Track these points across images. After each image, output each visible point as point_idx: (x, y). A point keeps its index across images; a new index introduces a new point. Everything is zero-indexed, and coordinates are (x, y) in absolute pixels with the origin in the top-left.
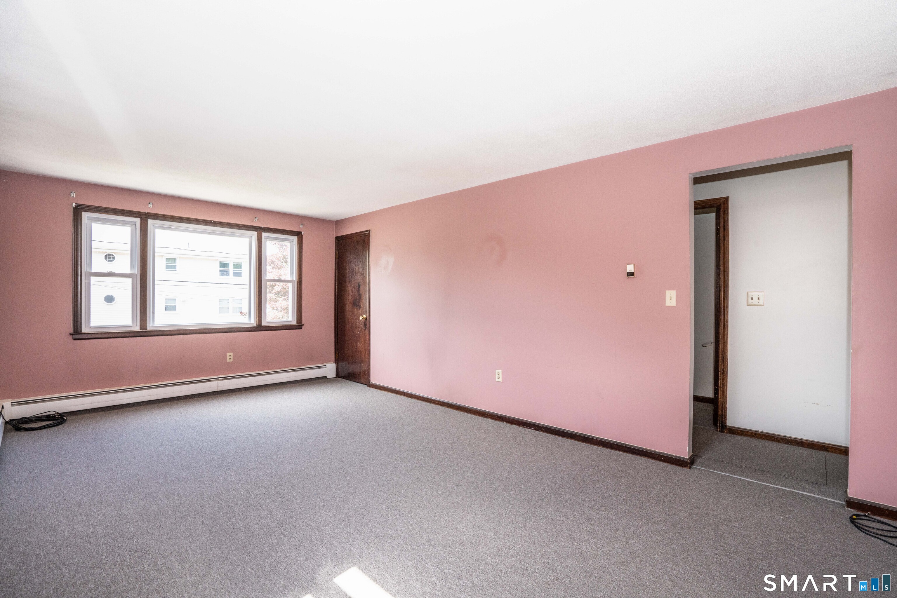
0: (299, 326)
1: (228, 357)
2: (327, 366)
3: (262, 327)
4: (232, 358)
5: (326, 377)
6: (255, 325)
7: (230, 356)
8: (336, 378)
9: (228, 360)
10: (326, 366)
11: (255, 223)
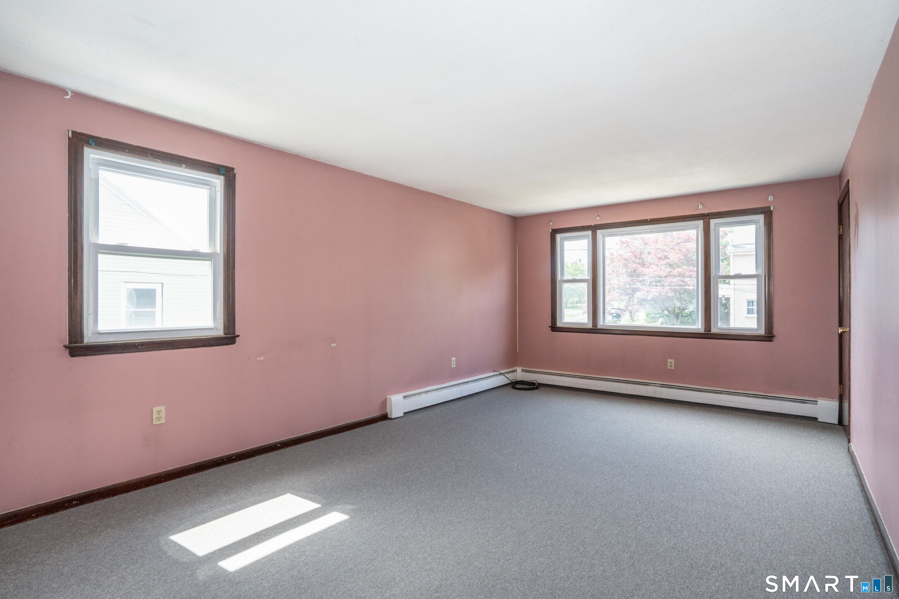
0: (769, 337)
1: (669, 364)
2: (818, 403)
3: (711, 334)
4: (673, 365)
5: (815, 419)
6: (702, 331)
7: (671, 363)
8: (837, 426)
9: (669, 367)
10: (817, 401)
11: (701, 209)
